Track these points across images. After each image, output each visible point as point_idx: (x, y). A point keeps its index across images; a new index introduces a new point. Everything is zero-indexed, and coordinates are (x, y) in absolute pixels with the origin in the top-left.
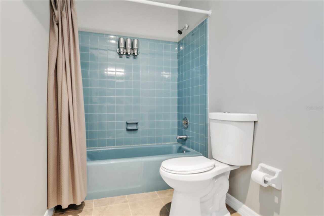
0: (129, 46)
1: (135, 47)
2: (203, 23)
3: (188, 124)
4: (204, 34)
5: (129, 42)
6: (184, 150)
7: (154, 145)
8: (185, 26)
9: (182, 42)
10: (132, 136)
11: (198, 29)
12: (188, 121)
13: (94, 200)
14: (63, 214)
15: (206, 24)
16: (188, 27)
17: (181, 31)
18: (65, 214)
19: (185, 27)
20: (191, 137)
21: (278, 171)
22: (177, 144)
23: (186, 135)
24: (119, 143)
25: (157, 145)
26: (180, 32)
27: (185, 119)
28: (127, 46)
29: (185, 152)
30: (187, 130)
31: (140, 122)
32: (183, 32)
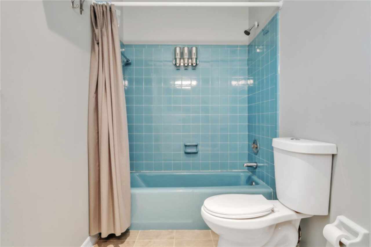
0: (186, 56)
1: (194, 57)
2: (273, 18)
3: (258, 149)
4: (275, 33)
5: (186, 50)
6: (254, 181)
7: (219, 172)
8: (255, 24)
9: (252, 44)
10: (191, 160)
11: (268, 27)
12: (258, 145)
13: (140, 231)
14: (106, 243)
15: (276, 20)
16: (258, 25)
17: (249, 31)
18: (107, 242)
19: (254, 26)
20: (261, 165)
21: (362, 231)
22: (248, 172)
23: (256, 163)
24: (177, 167)
25: (221, 172)
26: (247, 33)
27: (255, 142)
28: (184, 56)
29: (254, 184)
30: (257, 156)
31: (200, 143)
32: (251, 32)
